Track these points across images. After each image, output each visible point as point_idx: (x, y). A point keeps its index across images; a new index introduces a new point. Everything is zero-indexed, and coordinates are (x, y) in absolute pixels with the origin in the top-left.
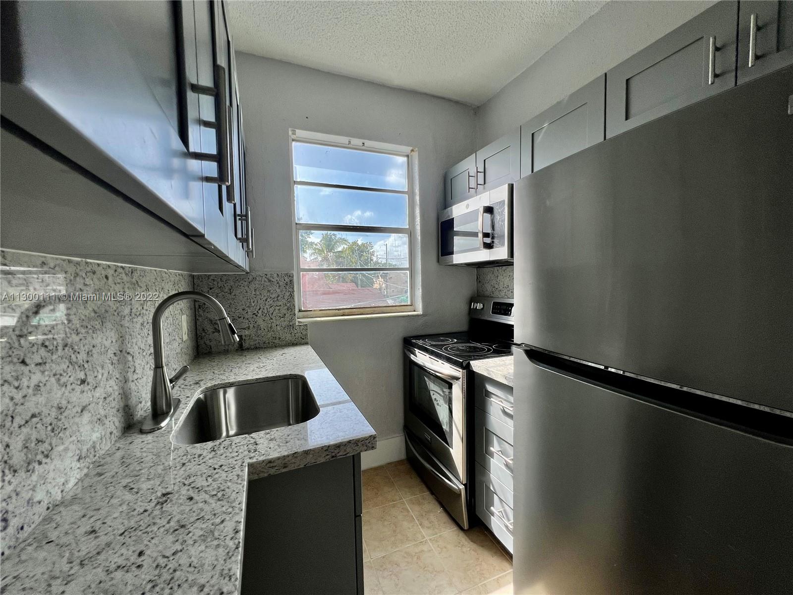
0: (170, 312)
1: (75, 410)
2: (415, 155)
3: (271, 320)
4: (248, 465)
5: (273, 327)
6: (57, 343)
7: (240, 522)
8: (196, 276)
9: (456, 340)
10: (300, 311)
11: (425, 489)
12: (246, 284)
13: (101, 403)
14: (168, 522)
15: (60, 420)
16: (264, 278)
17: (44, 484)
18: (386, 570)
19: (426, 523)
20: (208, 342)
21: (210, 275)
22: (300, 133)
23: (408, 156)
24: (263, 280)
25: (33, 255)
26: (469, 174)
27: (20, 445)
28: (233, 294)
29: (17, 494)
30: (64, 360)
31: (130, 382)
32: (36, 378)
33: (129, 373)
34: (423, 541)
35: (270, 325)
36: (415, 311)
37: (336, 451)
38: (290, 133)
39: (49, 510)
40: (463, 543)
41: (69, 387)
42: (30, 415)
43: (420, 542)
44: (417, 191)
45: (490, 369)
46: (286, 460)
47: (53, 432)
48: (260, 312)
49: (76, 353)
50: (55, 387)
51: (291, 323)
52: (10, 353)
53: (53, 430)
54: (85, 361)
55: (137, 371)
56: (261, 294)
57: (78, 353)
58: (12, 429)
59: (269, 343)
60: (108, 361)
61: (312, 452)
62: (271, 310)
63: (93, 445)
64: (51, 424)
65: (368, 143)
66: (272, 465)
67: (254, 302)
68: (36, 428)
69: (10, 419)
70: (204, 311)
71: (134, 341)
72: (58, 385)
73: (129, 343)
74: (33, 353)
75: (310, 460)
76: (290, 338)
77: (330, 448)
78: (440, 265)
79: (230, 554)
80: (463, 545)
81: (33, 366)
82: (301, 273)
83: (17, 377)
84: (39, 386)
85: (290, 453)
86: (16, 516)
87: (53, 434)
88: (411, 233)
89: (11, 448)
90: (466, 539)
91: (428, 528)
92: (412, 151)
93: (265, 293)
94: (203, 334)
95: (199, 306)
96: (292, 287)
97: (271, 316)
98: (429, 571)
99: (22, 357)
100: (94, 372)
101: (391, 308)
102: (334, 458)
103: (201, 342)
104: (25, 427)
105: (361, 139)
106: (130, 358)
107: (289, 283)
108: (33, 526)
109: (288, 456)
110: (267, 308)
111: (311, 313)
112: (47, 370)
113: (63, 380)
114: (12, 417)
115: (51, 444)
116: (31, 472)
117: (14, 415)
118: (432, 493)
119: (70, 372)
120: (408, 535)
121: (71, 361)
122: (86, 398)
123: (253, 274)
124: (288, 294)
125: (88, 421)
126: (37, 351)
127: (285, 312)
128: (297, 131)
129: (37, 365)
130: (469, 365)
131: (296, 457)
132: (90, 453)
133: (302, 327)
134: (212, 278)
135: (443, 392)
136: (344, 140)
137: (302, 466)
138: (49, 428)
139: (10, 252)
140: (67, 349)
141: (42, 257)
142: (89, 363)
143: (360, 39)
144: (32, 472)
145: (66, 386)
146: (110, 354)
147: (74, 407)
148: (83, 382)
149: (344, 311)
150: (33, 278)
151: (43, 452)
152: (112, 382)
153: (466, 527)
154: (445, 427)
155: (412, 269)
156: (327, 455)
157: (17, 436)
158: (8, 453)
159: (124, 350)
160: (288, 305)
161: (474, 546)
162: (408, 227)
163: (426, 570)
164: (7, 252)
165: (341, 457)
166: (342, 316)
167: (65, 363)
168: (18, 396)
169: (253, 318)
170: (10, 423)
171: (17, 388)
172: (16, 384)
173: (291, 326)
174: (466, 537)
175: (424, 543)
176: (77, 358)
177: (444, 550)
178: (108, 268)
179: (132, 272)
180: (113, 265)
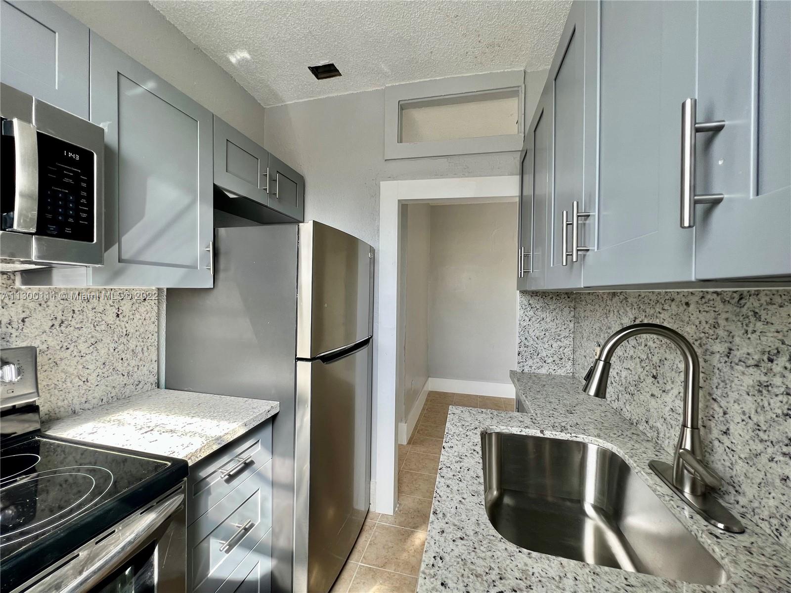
178: (690, 294)
179: (741, 299)
180: (699, 292)
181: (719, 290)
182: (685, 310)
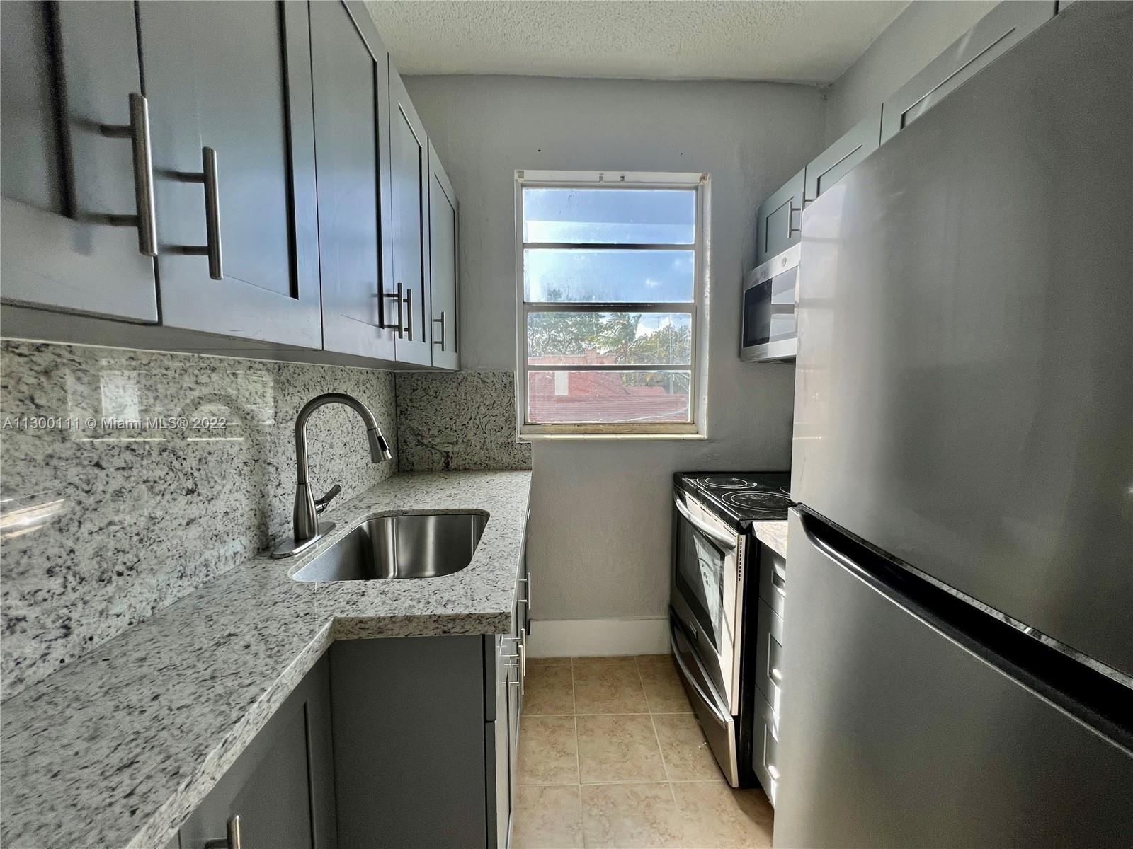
0: (348, 417)
1: (176, 523)
2: (708, 184)
3: (485, 435)
4: (334, 620)
5: (487, 443)
6: (150, 447)
7: (266, 690)
8: (398, 373)
9: (755, 484)
10: (526, 424)
11: (688, 707)
12: (455, 385)
13: (220, 517)
14: (206, 669)
15: (153, 531)
16: (476, 378)
17: (125, 597)
18: (596, 806)
19: (675, 757)
20: (410, 457)
21: (413, 374)
22: (530, 175)
23: (696, 189)
24: (476, 381)
25: (115, 350)
26: (791, 206)
27: (90, 552)
28: (439, 398)
29: (85, 603)
30: (161, 466)
31: (271, 497)
32: (118, 481)
33: (269, 486)
34: (663, 784)
35: (482, 441)
36: (697, 433)
37: (450, 626)
38: (516, 176)
39: (131, 626)
40: (725, 806)
41: (168, 497)
42: (106, 521)
43: (658, 784)
44: (708, 243)
45: (778, 540)
46: (381, 624)
47: (140, 543)
48: (471, 422)
49: (180, 460)
50: (146, 495)
51: (509, 441)
52: (79, 454)
53: (141, 541)
54: (194, 469)
55: (283, 485)
56: (472, 399)
57: (184, 459)
58: (79, 534)
59: (481, 464)
60: (233, 471)
61: (415, 619)
62: (485, 420)
63: (204, 563)
64: (137, 534)
65: (631, 176)
66: (363, 626)
67: (464, 409)
68: (114, 536)
69: (77, 524)
70: (406, 418)
71: (280, 450)
72: (150, 493)
73: (270, 452)
74: (113, 456)
75: (413, 629)
76: (508, 460)
77: (441, 619)
78: (742, 361)
79: (224, 727)
80: (724, 810)
81: (112, 470)
82: (529, 372)
83: (88, 480)
84: (121, 492)
85: (388, 615)
86: (82, 625)
87: (141, 545)
88: (695, 310)
89: (76, 554)
90: (732, 802)
91: (676, 766)
92: (703, 178)
93: (478, 397)
94: (405, 447)
95: (401, 411)
96: (512, 391)
97: (484, 428)
98: (659, 830)
99: (96, 460)
100: (209, 482)
101: (658, 426)
102: (446, 635)
103: (403, 456)
104: (98, 534)
105: (599, 170)
106: (272, 470)
107: (508, 385)
108: (107, 639)
109: (384, 619)
110: (480, 418)
111: (541, 427)
112: (134, 476)
113: (157, 489)
114: (80, 522)
115: (137, 556)
116: (106, 582)
117: (82, 520)
118: (696, 717)
119: (171, 480)
120: (643, 768)
121: (173, 467)
122: (193, 511)
123: (463, 373)
124: (506, 400)
125: (198, 536)
126: (119, 455)
127: (502, 424)
128: (526, 172)
129: (118, 469)
130: (751, 527)
131: (395, 622)
132: (200, 572)
133: (524, 447)
134: (415, 377)
135: (714, 564)
136: (592, 175)
137: (402, 636)
138: (135, 538)
139: (80, 347)
140: (165, 454)
141: (130, 352)
142: (201, 472)
143: (608, 15)
144: (108, 582)
145: (163, 495)
146: (238, 462)
147: (175, 519)
148: (190, 492)
149: (585, 427)
150: (115, 374)
151: (125, 564)
152: (240, 496)
153: (735, 783)
154: (714, 620)
155: (696, 367)
156: (438, 628)
157: (87, 542)
158: (72, 559)
159: (262, 460)
160: (507, 415)
161: (744, 818)
162: (693, 301)
163: (654, 828)
164: (76, 347)
165: (456, 635)
166: (583, 434)
167: (162, 469)
168: (90, 501)
169: (462, 430)
170: (77, 528)
171: (87, 492)
172: (87, 488)
173: (509, 445)
174: (734, 800)
175: (663, 786)
176: (182, 464)
177: (693, 807)
178: (237, 363)
179: (279, 369)
180: (247, 361)
181: (264, 361)
182: (232, 382)
